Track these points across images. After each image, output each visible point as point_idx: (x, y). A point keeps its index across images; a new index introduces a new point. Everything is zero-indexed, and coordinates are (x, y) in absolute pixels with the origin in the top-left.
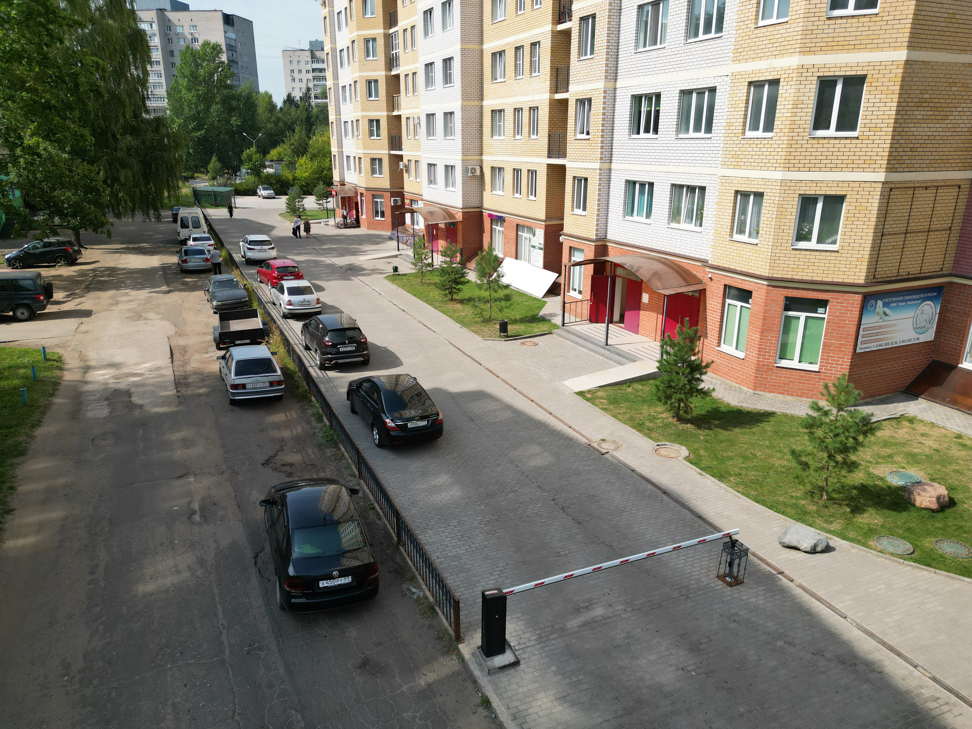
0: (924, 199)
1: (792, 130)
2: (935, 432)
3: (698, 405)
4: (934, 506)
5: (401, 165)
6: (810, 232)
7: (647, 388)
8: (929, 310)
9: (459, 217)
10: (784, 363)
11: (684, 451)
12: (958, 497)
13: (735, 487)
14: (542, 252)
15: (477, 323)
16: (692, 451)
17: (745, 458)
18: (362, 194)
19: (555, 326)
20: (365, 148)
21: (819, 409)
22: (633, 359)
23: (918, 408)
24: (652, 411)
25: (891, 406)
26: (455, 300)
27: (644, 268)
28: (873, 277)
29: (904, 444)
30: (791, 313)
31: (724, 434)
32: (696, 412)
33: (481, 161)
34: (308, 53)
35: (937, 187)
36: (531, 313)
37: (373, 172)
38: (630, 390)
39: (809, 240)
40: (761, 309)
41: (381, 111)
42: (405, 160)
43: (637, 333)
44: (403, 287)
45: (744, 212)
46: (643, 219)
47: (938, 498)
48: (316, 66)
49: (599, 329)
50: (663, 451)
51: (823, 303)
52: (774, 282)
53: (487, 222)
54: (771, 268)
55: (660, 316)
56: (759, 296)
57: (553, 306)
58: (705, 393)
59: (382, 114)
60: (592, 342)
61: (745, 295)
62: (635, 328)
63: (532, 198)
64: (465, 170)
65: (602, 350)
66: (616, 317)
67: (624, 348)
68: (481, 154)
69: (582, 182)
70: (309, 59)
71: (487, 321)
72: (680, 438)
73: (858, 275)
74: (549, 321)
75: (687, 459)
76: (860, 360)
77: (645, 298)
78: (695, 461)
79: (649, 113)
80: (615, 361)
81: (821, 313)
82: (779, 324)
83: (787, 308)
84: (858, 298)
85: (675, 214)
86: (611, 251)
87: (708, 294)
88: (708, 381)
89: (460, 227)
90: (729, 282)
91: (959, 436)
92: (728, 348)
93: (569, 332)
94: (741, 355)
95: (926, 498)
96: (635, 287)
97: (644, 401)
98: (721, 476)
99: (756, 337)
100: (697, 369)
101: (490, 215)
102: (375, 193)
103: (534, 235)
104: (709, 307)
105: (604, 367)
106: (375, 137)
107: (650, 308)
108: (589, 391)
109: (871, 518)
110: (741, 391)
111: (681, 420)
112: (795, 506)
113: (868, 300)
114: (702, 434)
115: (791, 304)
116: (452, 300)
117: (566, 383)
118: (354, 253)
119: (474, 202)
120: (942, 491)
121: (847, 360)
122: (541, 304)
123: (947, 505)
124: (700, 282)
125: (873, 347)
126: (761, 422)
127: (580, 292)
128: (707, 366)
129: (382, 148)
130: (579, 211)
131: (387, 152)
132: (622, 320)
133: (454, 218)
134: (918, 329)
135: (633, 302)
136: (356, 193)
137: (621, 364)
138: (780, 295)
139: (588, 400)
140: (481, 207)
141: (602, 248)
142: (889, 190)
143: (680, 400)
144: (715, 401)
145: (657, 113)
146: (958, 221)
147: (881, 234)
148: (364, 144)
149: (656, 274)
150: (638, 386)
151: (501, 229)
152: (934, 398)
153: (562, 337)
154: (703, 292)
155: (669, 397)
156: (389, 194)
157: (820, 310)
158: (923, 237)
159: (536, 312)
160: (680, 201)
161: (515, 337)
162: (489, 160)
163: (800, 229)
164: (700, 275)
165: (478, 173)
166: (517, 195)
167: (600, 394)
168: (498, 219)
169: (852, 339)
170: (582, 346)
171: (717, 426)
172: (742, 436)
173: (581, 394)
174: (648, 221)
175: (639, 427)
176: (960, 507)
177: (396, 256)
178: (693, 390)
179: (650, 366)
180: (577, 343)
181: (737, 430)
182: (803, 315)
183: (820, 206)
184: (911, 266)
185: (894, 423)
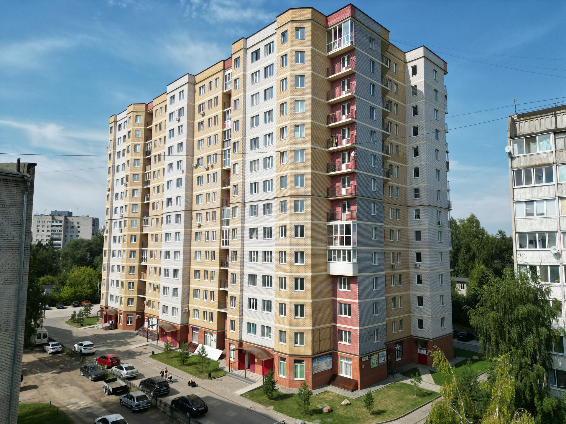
0: (322, 332)
1: (290, 317)
2: (333, 394)
3: (275, 394)
4: (327, 412)
5: (145, 302)
6: (298, 341)
7: (260, 391)
8: (329, 360)
9: (179, 328)
10: (296, 379)
11: (272, 407)
12: (333, 409)
13: (285, 414)
14: (216, 342)
15: (197, 373)
16: (275, 407)
17: (288, 407)
18: (121, 314)
19: (226, 372)
20: (125, 294)
21: (300, 390)
22: (254, 382)
23: (331, 388)
24: (263, 398)
25: (324, 388)
26: (185, 365)
27: (255, 352)
28: (314, 353)
29: (325, 399)
30: (296, 364)
31: (282, 401)
32: (275, 396)
33: (189, 306)
34: (50, 217)
35: (325, 328)
36: (215, 368)
37: (129, 304)
38: (255, 392)
39: (298, 344)
40: (289, 363)
41: (136, 278)
42: (147, 300)
43: (254, 372)
44: (160, 360)
45: (281, 335)
46: (253, 335)
47: (328, 410)
48: (54, 224)
49: (241, 372)
50: (267, 408)
51: (303, 361)
52: (291, 356)
53: (190, 330)
54: (290, 352)
55: (261, 366)
56: (287, 360)
57: (223, 364)
58: (276, 390)
59: (136, 280)
60: (241, 377)
61: (284, 359)
62: (253, 371)
63: (211, 322)
64: (182, 310)
65: (244, 380)
66: (247, 367)
67: (251, 378)
68: (189, 304)
69: (233, 322)
70: (51, 220)
71: (201, 372)
72: (271, 404)
73: (310, 353)
74: (223, 370)
75: (273, 409)
76: (314, 376)
77: (256, 360)
78: (275, 409)
79: (253, 303)
80: (249, 383)
81: (303, 364)
82: (293, 367)
83: (295, 363)
84: (311, 359)
85: (263, 334)
86: (244, 345)
87: (275, 359)
88: (277, 386)
89: (179, 332)
90: (280, 356)
91: (338, 395)
92: (281, 376)
93: (232, 374)
94: (285, 377)
95: (325, 410)
96: (252, 357)
97: (260, 395)
98: (282, 412)
99: (288, 372)
100: (274, 383)
101: (192, 327)
102: (128, 313)
103: (212, 336)
104: (275, 363)
105: (246, 386)
106: (131, 289)
107: (258, 363)
108: (244, 394)
109: (315, 416)
110: (286, 389)
111: (271, 399)
112: (298, 416)
113: (313, 359)
114: (276, 402)
115: (296, 361)
116: (184, 365)
117: (236, 392)
118: (126, 344)
119: (185, 322)
120: (329, 408)
121: (311, 376)
122: (217, 363)
123: (330, 411)
124: (272, 355)
125: (317, 372)
126: (291, 397)
127: (234, 359)
128: (276, 382)
129: (134, 294)
130: (232, 331)
131: (136, 296)
132: (249, 368)
133: (176, 328)
134: (328, 365)
135: (252, 361)
136: (117, 313)
137: (251, 384)
138: (293, 359)
139: (244, 397)
140: (188, 323)
141: (241, 344)
142: (313, 331)
143: (270, 393)
144: (279, 392)
145: (256, 303)
146: (332, 336)
147: (313, 342)
148: (125, 292)
149: (259, 353)
150: (257, 391)
151: (197, 332)
152: (334, 385)
153: (230, 376)
154: (273, 359)
155: (267, 392)
156: (136, 314)
157: (303, 363)
158: (324, 341)
159: (217, 367)
160: (264, 330)
161: (214, 378)
162: (192, 306)
163: (295, 341)
164: (272, 353)
165: (187, 311)
166: (205, 320)
167: (247, 394)
168: (194, 329)
169: (311, 370)
170: (237, 379)
171: (280, 400)
172: (287, 401)
173: (241, 395)
174: (255, 335)
175: (260, 403)
176: (333, 412)
177: (147, 345)
178: (273, 390)
179: (260, 384)
180: (235, 378)
181: (285, 400)
182: (299, 364)
183: (299, 335)
184: (322, 349)
185: (324, 393)
